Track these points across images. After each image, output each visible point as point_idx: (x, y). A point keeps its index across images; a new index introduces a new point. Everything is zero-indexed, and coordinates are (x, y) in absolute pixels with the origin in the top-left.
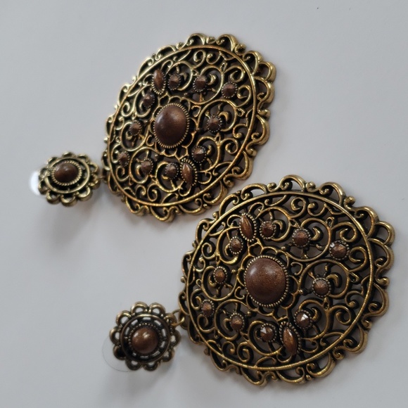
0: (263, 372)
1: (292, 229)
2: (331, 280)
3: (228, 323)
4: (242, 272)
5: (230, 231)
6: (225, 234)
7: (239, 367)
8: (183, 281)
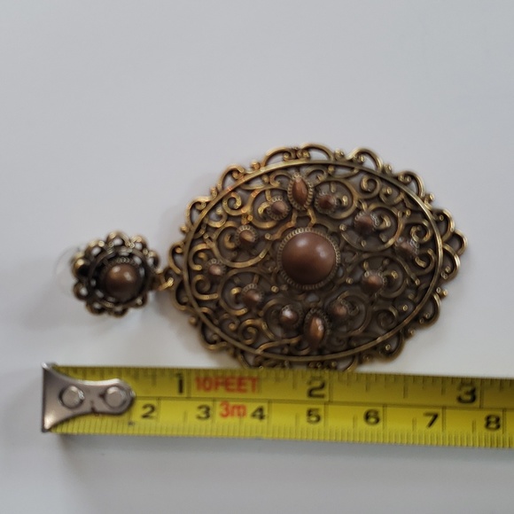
0: (267, 359)
1: (359, 210)
2: (389, 278)
3: (237, 295)
4: (277, 241)
5: (272, 190)
6: (264, 192)
7: (235, 348)
8: (184, 232)
